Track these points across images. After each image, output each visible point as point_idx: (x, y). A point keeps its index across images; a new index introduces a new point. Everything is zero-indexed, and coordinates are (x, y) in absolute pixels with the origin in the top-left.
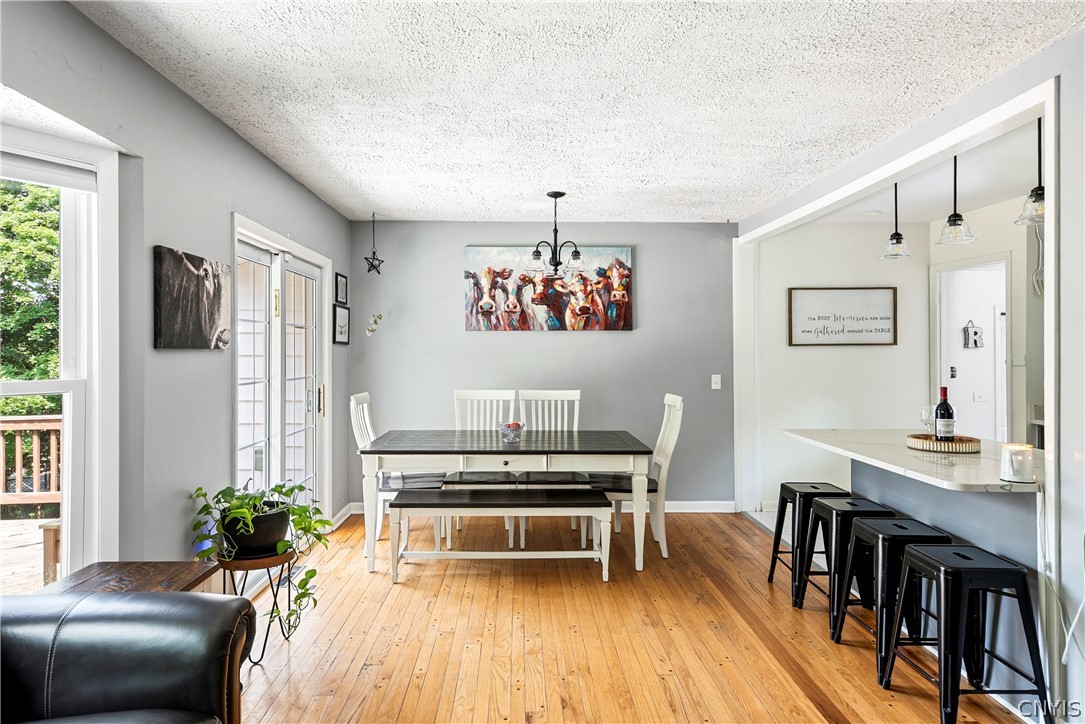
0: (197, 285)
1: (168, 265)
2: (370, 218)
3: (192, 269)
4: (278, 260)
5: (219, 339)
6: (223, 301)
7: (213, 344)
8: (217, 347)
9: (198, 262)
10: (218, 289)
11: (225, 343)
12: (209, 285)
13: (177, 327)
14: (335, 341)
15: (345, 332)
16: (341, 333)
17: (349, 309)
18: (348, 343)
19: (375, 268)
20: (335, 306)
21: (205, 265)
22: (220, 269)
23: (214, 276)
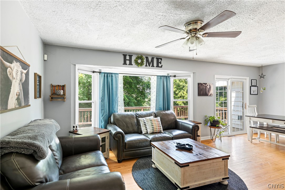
0: (206, 87)
1: (200, 85)
2: (261, 66)
3: (204, 85)
4: (229, 80)
5: (210, 94)
6: (211, 89)
7: (209, 95)
8: (210, 96)
9: (206, 84)
10: (210, 87)
11: (212, 95)
12: (208, 87)
13: (202, 93)
14: (250, 94)
15: (256, 92)
16: (254, 92)
17: (258, 87)
18: (257, 94)
19: (262, 77)
20: (251, 87)
21: (207, 84)
22: (211, 84)
23: (209, 85)
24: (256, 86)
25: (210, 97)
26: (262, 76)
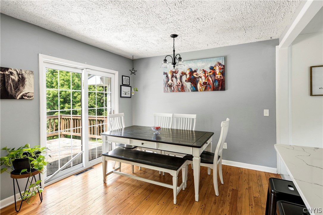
4: (84, 71)
5: (23, 95)
6: (27, 83)
7: (18, 98)
8: (22, 98)
9: (7, 69)
10: (22, 79)
11: (30, 97)
12: (14, 77)
14: (121, 97)
15: (129, 94)
16: (126, 94)
17: (131, 87)
18: (131, 97)
19: (133, 73)
20: (121, 86)
21: (10, 70)
22: (23, 72)
23: (18, 75)
24: (129, 85)
25: (22, 102)
26: (133, 71)
